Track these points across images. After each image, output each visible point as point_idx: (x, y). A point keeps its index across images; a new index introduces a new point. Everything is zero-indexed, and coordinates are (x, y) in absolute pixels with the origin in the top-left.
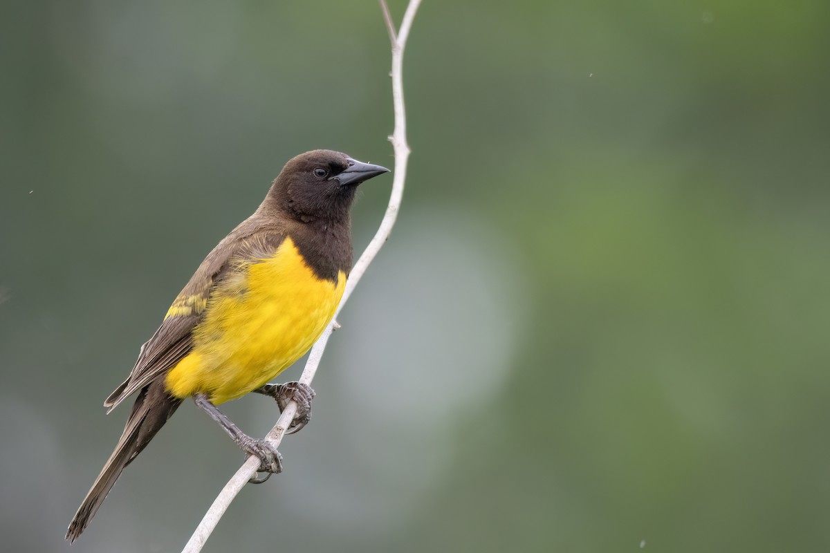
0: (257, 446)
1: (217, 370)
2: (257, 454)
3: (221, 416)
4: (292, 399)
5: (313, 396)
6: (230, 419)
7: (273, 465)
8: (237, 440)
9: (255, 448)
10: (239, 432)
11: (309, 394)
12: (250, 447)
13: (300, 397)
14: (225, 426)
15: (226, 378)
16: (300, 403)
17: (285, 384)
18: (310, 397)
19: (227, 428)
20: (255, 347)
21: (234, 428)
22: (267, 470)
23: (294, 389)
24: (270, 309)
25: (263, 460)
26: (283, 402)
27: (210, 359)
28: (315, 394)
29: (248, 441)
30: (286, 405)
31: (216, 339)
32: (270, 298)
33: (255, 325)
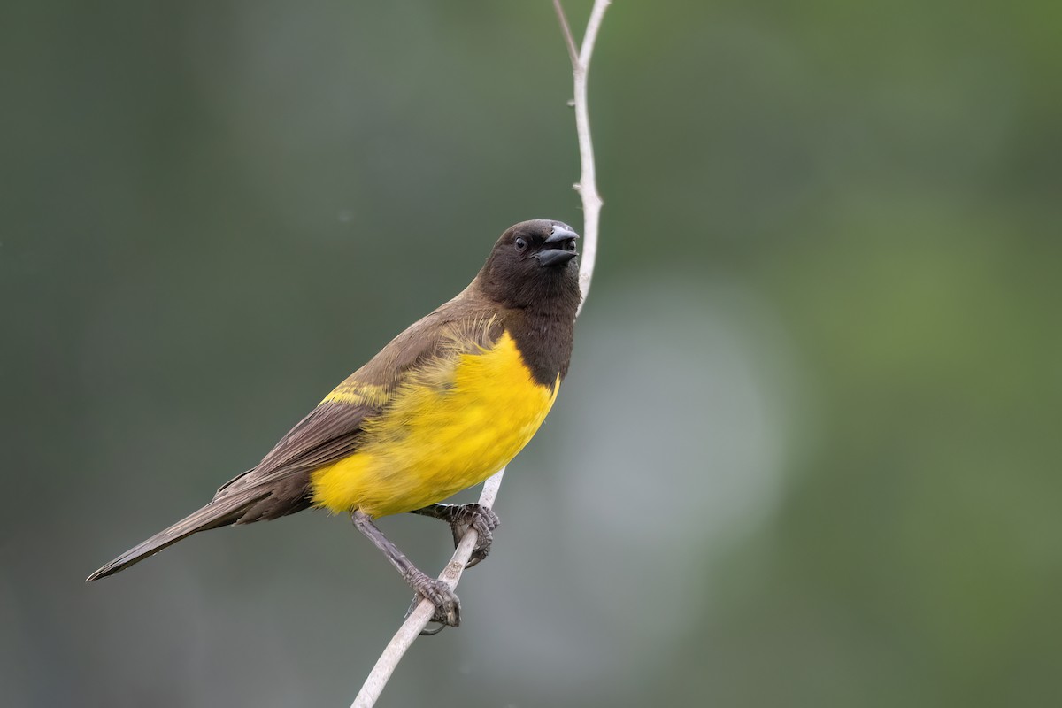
0: (434, 588)
1: (388, 479)
2: (432, 599)
3: (387, 544)
4: (472, 526)
5: (496, 526)
6: (400, 548)
7: (450, 616)
8: (408, 576)
9: (431, 591)
10: (410, 566)
11: (491, 521)
12: (424, 588)
13: (481, 525)
14: (393, 556)
15: (396, 491)
16: (480, 534)
17: (463, 505)
18: (493, 526)
19: (395, 560)
20: (446, 460)
21: (404, 561)
22: (441, 620)
23: (475, 513)
24: (475, 416)
25: (439, 608)
26: (459, 529)
27: (382, 464)
28: (499, 523)
29: (423, 581)
30: (464, 534)
31: (398, 439)
32: (478, 402)
33: (452, 431)
